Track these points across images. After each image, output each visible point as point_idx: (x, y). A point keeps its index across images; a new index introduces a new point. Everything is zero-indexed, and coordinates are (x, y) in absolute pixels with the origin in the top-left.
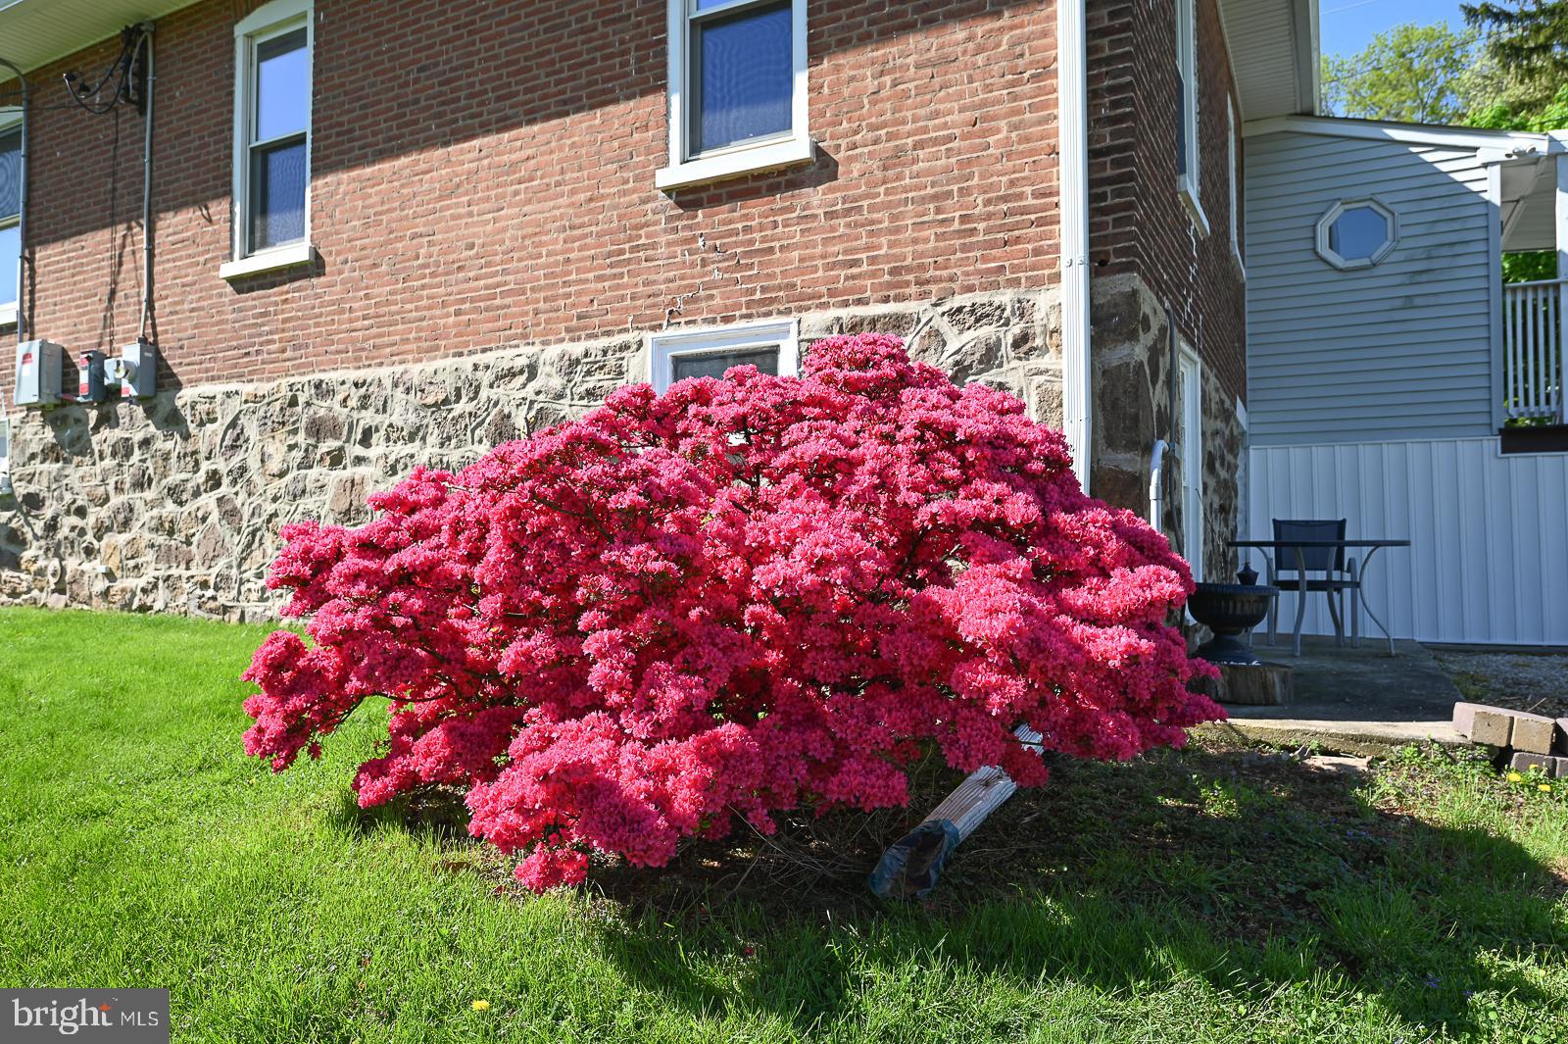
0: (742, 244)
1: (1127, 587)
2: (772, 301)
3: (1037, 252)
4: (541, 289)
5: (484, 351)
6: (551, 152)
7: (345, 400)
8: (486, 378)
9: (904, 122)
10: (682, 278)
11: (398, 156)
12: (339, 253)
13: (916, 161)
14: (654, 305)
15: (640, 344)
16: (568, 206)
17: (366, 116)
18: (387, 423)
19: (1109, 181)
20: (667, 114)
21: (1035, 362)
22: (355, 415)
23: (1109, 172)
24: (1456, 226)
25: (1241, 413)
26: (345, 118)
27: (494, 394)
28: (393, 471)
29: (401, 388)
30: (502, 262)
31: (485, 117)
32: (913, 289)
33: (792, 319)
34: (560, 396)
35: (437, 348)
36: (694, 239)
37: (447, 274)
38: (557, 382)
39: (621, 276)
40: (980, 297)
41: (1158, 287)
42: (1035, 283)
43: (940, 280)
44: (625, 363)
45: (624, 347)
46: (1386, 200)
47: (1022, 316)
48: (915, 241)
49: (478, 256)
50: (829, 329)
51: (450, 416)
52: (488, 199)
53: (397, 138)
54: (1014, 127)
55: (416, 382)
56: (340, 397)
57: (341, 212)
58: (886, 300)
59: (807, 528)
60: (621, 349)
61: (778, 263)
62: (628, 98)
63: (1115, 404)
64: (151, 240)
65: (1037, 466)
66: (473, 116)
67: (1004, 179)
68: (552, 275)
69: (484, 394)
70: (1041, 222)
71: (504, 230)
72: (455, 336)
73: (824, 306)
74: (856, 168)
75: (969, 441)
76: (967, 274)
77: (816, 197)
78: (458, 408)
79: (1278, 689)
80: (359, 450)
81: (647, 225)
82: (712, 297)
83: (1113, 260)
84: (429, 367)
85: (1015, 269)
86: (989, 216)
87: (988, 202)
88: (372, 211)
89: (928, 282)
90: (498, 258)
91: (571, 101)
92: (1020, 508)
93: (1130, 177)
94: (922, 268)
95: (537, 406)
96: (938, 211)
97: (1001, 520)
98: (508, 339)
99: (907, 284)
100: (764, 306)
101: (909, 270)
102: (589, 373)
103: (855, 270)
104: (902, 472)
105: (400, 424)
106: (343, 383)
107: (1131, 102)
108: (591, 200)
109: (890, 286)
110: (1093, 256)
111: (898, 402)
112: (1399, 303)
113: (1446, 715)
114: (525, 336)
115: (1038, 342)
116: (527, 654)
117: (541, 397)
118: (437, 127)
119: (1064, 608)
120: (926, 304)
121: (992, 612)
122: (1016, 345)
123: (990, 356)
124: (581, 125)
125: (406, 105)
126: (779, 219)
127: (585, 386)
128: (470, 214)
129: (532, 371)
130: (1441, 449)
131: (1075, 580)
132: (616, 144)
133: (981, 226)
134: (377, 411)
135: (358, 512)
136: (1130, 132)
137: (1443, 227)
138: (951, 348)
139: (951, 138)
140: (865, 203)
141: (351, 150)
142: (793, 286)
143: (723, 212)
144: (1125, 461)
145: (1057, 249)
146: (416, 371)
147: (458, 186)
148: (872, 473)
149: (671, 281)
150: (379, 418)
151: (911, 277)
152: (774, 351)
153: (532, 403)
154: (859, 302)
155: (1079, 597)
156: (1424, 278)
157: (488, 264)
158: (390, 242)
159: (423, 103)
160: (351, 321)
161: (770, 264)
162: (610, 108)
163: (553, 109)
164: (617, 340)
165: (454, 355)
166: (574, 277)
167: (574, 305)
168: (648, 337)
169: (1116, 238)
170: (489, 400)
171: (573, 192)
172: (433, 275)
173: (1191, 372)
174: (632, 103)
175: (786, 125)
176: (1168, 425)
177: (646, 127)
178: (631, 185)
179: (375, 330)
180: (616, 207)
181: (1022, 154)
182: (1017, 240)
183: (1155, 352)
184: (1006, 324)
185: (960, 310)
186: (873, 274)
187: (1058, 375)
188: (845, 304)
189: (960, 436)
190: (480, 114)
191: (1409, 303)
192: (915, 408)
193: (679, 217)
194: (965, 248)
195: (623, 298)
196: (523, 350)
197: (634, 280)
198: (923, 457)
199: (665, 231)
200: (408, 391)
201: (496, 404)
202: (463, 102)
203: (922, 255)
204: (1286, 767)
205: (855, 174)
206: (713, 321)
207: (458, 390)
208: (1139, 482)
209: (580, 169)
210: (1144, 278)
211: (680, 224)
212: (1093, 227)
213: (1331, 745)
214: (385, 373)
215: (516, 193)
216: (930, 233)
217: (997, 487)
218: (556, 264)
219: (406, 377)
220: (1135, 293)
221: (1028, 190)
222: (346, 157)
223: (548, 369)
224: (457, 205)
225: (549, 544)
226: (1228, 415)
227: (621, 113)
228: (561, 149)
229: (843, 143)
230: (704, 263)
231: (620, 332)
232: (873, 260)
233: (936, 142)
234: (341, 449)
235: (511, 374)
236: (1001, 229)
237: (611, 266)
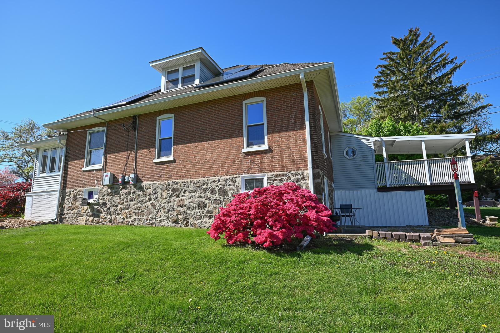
0: (257, 162)
1: (325, 213)
2: (262, 171)
3: (304, 165)
4: (220, 167)
5: (209, 177)
6: (222, 145)
7: (180, 185)
8: (210, 182)
9: (283, 145)
10: (247, 166)
11: (192, 143)
12: (179, 159)
13: (285, 151)
14: (242, 171)
15: (239, 177)
16: (225, 154)
17: (185, 136)
18: (189, 189)
19: (315, 156)
20: (243, 140)
21: (305, 182)
22: (182, 188)
23: (314, 155)
24: (367, 152)
25: (333, 185)
26: (181, 136)
27: (211, 185)
28: (190, 198)
29: (192, 183)
30: (213, 162)
31: (209, 138)
32: (286, 170)
33: (266, 174)
34: (224, 185)
35: (200, 176)
36: (249, 160)
37: (202, 164)
38: (224, 183)
39: (235, 166)
40: (296, 172)
41: (321, 170)
42: (304, 170)
43: (289, 169)
44: (236, 180)
45: (236, 177)
46: (355, 148)
47: (303, 175)
48: (286, 163)
49: (208, 161)
50: (272, 176)
51: (202, 188)
52: (210, 152)
53: (191, 140)
54: (300, 147)
55: (195, 182)
56: (179, 184)
57: (179, 152)
58: (281, 171)
59: (292, 207)
60: (236, 178)
61: (263, 165)
62: (236, 137)
63: (317, 188)
64: (136, 154)
65: (314, 199)
66: (207, 138)
67: (299, 154)
68: (223, 165)
69: (209, 185)
70: (305, 161)
71: (213, 157)
72: (203, 174)
73: (271, 172)
74: (276, 151)
75: (307, 196)
76: (294, 168)
77: (269, 155)
78: (204, 187)
79: (342, 231)
80: (183, 194)
81: (240, 158)
82: (252, 170)
83: (316, 167)
84: (198, 180)
85: (301, 168)
86: (297, 160)
87: (296, 158)
88: (186, 152)
89: (288, 169)
90: (212, 162)
91: (226, 137)
92: (313, 204)
93: (317, 155)
94: (287, 167)
95: (220, 187)
96: (289, 158)
97: (311, 206)
98: (214, 175)
99: (285, 169)
100: (261, 172)
101: (285, 167)
102: (230, 181)
103: (276, 167)
104: (299, 200)
105: (192, 189)
106: (180, 182)
107: (317, 145)
108: (230, 153)
109: (282, 169)
110: (313, 166)
111: (297, 192)
112: (359, 165)
113: (365, 233)
114: (217, 175)
115: (305, 179)
117: (221, 185)
118: (200, 139)
119: (319, 215)
120: (288, 172)
121: (313, 215)
122: (302, 179)
123: (298, 180)
124: (228, 141)
125: (194, 134)
126: (263, 158)
127: (229, 184)
128: (206, 154)
129: (219, 181)
130: (367, 191)
131: (320, 212)
132: (234, 144)
133: (296, 161)
134: (187, 187)
135: (182, 205)
136: (317, 149)
137: (365, 152)
138: (292, 179)
139: (291, 148)
140: (277, 156)
141: (182, 141)
142: (266, 169)
143: (253, 156)
144: (319, 196)
145: (307, 165)
146: (195, 180)
147: (204, 149)
148: (296, 200)
149: (245, 167)
150: (187, 188)
151: (285, 168)
152: (263, 179)
153: (219, 186)
154: (277, 172)
155: (321, 214)
156: (362, 161)
157: (210, 162)
158: (190, 158)
159: (197, 135)
160: (181, 171)
161: (262, 165)
162: (233, 139)
163: (222, 138)
164: (235, 176)
165: (203, 178)
166: (227, 165)
167: (226, 170)
168: (241, 176)
169: (316, 164)
170: (210, 186)
171: (226, 152)
172: (199, 164)
173: (326, 180)
174: (237, 138)
175: (264, 143)
176: (324, 190)
177: (240, 142)
178: (237, 151)
179: (187, 173)
180: (235, 154)
181: (301, 151)
182: (301, 163)
183: (322, 179)
184: (300, 176)
185: (293, 173)
186: (279, 167)
187: (309, 183)
188: (275, 172)
189: (306, 196)
190: (208, 137)
192: (299, 192)
193: (246, 157)
194: (293, 164)
195: (236, 169)
196: (217, 177)
197: (238, 166)
198: (301, 198)
199: (243, 159)
200: (194, 184)
201: (212, 186)
202: (205, 135)
203: (287, 165)
205: (276, 152)
206: (252, 174)
207: (204, 184)
208: (321, 199)
209: (228, 148)
210: (320, 170)
211: (246, 158)
212: (312, 162)
213: (350, 237)
214: (189, 180)
215: (216, 151)
216: (288, 162)
217: (310, 202)
218: (223, 163)
219: (193, 181)
220: (319, 172)
221: (303, 156)
222: (181, 142)
223: (222, 181)
224: (204, 152)
226: (331, 186)
227: (235, 140)
228: (224, 144)
229: (274, 147)
230: (250, 164)
231: (235, 175)
232: (279, 165)
233: (288, 148)
234: (179, 194)
235: (215, 181)
236: (299, 162)
237: (234, 164)
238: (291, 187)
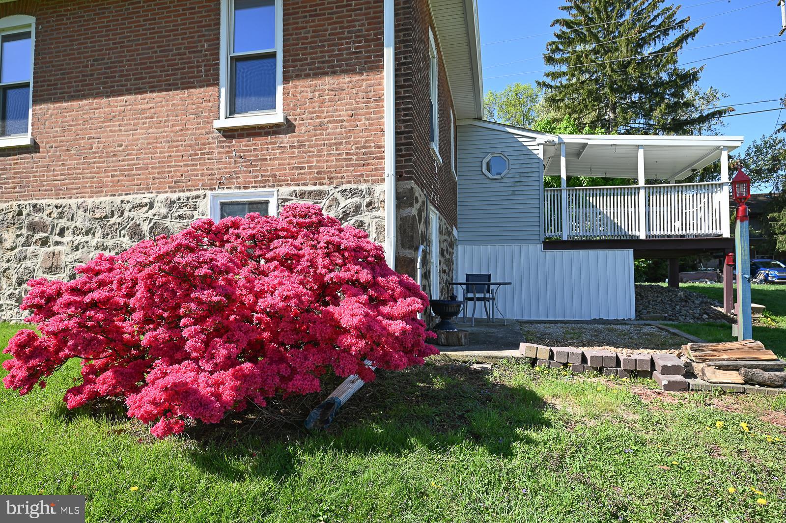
0: (253, 156)
1: (403, 305)
2: (266, 181)
3: (376, 170)
4: (156, 168)
5: (126, 194)
6: (162, 107)
7: (50, 214)
8: (128, 207)
9: (323, 112)
10: (225, 168)
11: (82, 100)
12: (47, 143)
13: (328, 128)
14: (212, 179)
15: (205, 196)
16: (171, 132)
17: (64, 79)
18: (74, 226)
19: (403, 144)
20: (219, 96)
21: (374, 213)
22: (56, 221)
23: (403, 141)
24: (529, 166)
25: (455, 232)
26: (53, 78)
27: (131, 214)
28: (77, 248)
29: (82, 210)
30: (136, 154)
31: (129, 87)
32: (326, 181)
33: (275, 189)
34: (165, 217)
35: (102, 192)
36: (231, 152)
37: (107, 157)
38: (164, 211)
39: (196, 165)
40: (354, 186)
41: (422, 186)
42: (375, 182)
43: (337, 178)
44: (197, 204)
45: (197, 197)
46: (506, 154)
47: (370, 194)
48: (327, 161)
49: (124, 150)
50: (291, 195)
51: (108, 224)
52: (130, 124)
53: (81, 91)
54: (368, 119)
55: (90, 207)
56: (48, 212)
57: (49, 123)
58: (315, 184)
59: (280, 284)
60: (196, 198)
61: (269, 165)
62: (200, 87)
63: (405, 231)
65: (371, 259)
66: (122, 86)
67: (363, 139)
68: (162, 162)
69: (126, 214)
70: (377, 158)
71: (138, 139)
72: (112, 186)
73: (289, 185)
74: (303, 129)
75: (346, 249)
76: (348, 176)
77: (286, 139)
78: (112, 221)
79: (463, 340)
80: (58, 238)
81: (209, 144)
82: (239, 178)
83: (404, 175)
84: (97, 200)
85: (367, 176)
86: (357, 154)
87: (357, 148)
88: (67, 124)
89: (332, 178)
90: (135, 152)
91: (174, 84)
92: (365, 276)
93: (411, 144)
94: (330, 172)
95: (153, 221)
96: (337, 150)
97: (358, 280)
98: (139, 190)
99: (324, 178)
100: (263, 183)
101: (325, 173)
102: (180, 207)
103: (302, 171)
104: (319, 261)
105: (81, 226)
106: (49, 205)
107: (411, 115)
108: (182, 130)
109: (317, 178)
110: (397, 173)
111: (318, 232)
112: (510, 193)
113: (517, 347)
114: (148, 189)
115: (376, 205)
116: (155, 337)
117: (156, 217)
118: (103, 88)
119: (380, 313)
120: (332, 187)
121: (353, 316)
122: (367, 206)
123: (357, 210)
124: (177, 96)
125: (87, 76)
126: (270, 147)
127: (178, 213)
128: (120, 131)
129: (151, 205)
130: (524, 248)
131: (384, 303)
132: (194, 106)
133: (354, 157)
134: (68, 220)
135: (56, 268)
136: (411, 126)
137: (524, 166)
138: (342, 206)
139: (343, 121)
140: (307, 144)
141: (56, 94)
142: (276, 175)
143: (244, 141)
144: (408, 253)
145: (383, 169)
146: (89, 202)
147: (114, 117)
148: (307, 261)
149: (220, 169)
150: (69, 223)
151: (325, 176)
152: (267, 203)
153: (151, 219)
154: (304, 184)
155: (386, 309)
156: (518, 184)
157: (129, 154)
158: (77, 140)
159: (96, 76)
160: (54, 176)
161: (265, 165)
162: (192, 90)
163: (163, 87)
164: (194, 193)
165: (111, 196)
166: (173, 164)
167: (173, 176)
168: (209, 193)
169: (405, 167)
170: (129, 217)
171: (173, 126)
172: (100, 157)
173: (434, 217)
174: (202, 89)
175: (273, 107)
176: (425, 239)
177: (209, 101)
178: (201, 125)
179: (67, 181)
180: (194, 134)
181: (370, 130)
182: (368, 164)
183: (420, 211)
184: (364, 197)
185: (345, 190)
186: (310, 173)
187: (383, 219)
188: (298, 185)
189: (342, 247)
190: (126, 85)
191: (513, 193)
192: (325, 235)
193: (224, 142)
194: (347, 166)
195: (197, 175)
196: (147, 195)
197: (203, 167)
198: (328, 255)
199: (218, 147)
200: (85, 211)
201: (133, 219)
202: (117, 78)
203: (330, 167)
204: (464, 369)
205: (303, 131)
206: (240, 188)
207: (113, 212)
208: (413, 261)
209: (177, 115)
210: (416, 182)
211: (225, 145)
212: (397, 162)
213: (479, 360)
214: (73, 202)
215: (144, 123)
216: (333, 158)
217: (356, 267)
218: (165, 157)
219: (84, 205)
220: (412, 188)
221: (373, 145)
222: (53, 97)
223: (159, 204)
224: (113, 126)
225: (167, 290)
226: (449, 233)
227: (197, 93)
228: (167, 105)
229: (298, 118)
230: (235, 162)
231: (195, 190)
232: (310, 167)
233: (336, 122)
234: (47, 237)
235: (141, 206)
236: (362, 159)
237: (191, 160)
238: (304, 216)
